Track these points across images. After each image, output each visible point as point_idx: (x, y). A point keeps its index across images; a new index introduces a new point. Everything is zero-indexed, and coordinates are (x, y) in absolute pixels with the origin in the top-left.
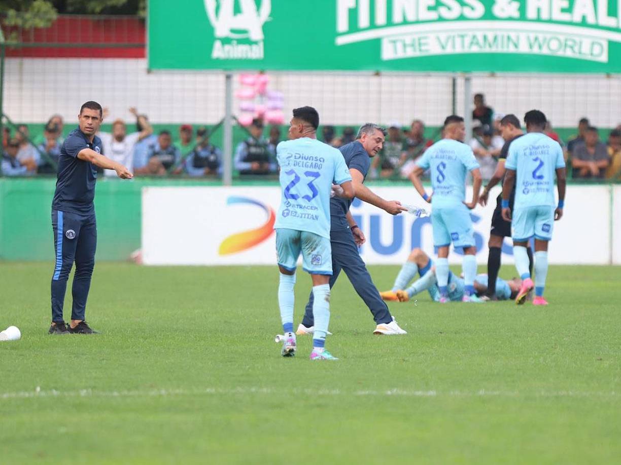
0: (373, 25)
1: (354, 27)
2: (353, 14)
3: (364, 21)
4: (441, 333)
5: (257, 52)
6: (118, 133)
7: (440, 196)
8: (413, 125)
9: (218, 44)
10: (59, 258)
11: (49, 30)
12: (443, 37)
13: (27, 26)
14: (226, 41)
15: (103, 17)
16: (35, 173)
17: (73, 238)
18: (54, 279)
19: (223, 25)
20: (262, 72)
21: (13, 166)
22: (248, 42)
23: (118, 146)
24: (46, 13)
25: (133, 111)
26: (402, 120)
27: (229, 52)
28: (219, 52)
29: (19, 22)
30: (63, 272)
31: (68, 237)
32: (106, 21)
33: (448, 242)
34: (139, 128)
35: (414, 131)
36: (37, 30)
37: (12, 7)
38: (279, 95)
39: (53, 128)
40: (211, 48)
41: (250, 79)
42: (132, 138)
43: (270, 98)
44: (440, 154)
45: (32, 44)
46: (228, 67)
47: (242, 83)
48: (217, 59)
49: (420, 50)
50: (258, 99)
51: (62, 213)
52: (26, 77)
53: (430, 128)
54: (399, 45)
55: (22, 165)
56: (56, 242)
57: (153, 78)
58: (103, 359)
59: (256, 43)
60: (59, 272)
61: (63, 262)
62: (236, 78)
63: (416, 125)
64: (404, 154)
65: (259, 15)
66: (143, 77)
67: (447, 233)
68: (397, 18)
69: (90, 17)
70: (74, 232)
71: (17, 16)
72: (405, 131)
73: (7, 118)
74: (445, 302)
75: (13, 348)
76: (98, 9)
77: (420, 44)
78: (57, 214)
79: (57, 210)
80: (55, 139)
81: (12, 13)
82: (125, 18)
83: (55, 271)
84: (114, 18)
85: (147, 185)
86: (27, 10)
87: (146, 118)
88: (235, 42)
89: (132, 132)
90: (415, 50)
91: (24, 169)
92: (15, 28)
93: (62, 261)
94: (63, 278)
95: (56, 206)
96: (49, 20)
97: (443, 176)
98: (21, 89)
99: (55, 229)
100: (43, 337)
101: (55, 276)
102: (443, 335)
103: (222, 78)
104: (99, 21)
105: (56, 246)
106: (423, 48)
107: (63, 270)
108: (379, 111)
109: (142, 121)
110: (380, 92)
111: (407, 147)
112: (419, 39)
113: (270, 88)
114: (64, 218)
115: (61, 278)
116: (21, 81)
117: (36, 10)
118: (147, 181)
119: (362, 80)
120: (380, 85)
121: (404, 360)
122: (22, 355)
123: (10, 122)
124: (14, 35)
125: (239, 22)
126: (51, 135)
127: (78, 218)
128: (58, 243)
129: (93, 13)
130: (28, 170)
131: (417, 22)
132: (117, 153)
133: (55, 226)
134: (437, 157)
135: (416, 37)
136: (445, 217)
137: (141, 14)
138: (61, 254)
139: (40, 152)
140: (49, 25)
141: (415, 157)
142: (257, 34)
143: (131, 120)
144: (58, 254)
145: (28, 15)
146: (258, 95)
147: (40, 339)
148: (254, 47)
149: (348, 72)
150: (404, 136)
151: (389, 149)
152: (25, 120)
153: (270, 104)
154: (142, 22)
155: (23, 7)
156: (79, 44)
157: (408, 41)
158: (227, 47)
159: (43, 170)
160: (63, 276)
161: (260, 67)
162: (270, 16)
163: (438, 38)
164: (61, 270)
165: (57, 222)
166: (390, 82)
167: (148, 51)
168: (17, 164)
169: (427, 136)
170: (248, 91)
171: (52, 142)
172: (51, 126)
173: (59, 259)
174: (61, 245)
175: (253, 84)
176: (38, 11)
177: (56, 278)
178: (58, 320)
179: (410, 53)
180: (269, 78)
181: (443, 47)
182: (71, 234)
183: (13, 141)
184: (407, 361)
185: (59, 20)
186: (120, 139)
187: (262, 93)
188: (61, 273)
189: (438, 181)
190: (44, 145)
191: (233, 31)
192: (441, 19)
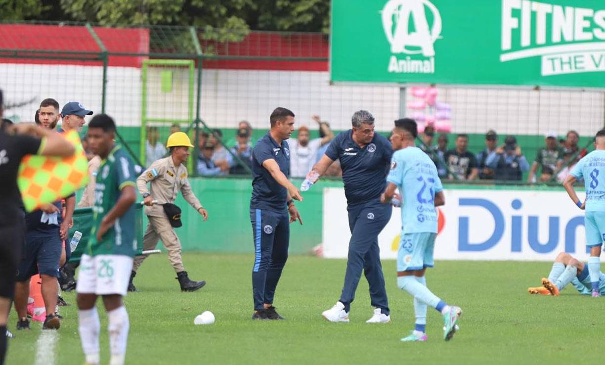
0: (534, 44)
1: (516, 45)
2: (516, 34)
3: (525, 40)
4: (593, 324)
5: (428, 67)
6: (302, 138)
7: (594, 201)
8: (568, 136)
9: (393, 59)
10: (258, 251)
11: (242, 44)
12: (597, 56)
13: (222, 40)
14: (401, 57)
15: (290, 33)
16: (227, 173)
17: (270, 233)
18: (254, 271)
19: (398, 42)
20: (433, 86)
21: (208, 167)
22: (421, 58)
23: (303, 150)
24: (239, 28)
25: (317, 118)
26: (559, 131)
27: (403, 66)
28: (394, 66)
29: (215, 36)
30: (262, 264)
31: (266, 232)
32: (293, 37)
33: (600, 243)
34: (322, 134)
35: (569, 141)
36: (232, 44)
37: (209, 23)
38: (447, 106)
39: (244, 133)
40: (387, 63)
41: (421, 92)
42: (315, 143)
43: (439, 109)
44: (593, 162)
45: (227, 56)
46: (403, 80)
47: (414, 95)
48: (393, 72)
49: (576, 68)
50: (427, 109)
51: (260, 211)
52: (221, 87)
53: (584, 138)
54: (557, 63)
55: (216, 166)
56: (255, 237)
57: (334, 89)
58: (289, 343)
59: (428, 59)
60: (259, 264)
61: (262, 255)
62: (409, 91)
63: (571, 135)
64: (560, 161)
65: (431, 33)
66: (326, 88)
67: (599, 234)
68: (556, 38)
69: (279, 33)
70: (271, 228)
71: (214, 31)
72: (562, 141)
73: (203, 123)
74: (597, 296)
75: (207, 331)
76: (286, 27)
77: (576, 62)
78: (255, 213)
79: (255, 209)
80: (245, 143)
81: (209, 28)
82: (311, 34)
83: (255, 264)
84: (300, 34)
85: (328, 186)
86: (222, 27)
87: (328, 125)
88: (409, 58)
89: (315, 138)
90: (571, 68)
91: (218, 169)
92: (211, 42)
93: (260, 254)
94: (263, 269)
95: (254, 205)
96: (242, 35)
97: (597, 182)
98: (216, 97)
99: (254, 225)
100: (235, 321)
101: (255, 268)
102: (595, 326)
103: (397, 90)
104: (287, 37)
105: (255, 241)
106: (578, 65)
107: (263, 263)
108: (538, 122)
109: (325, 128)
110: (539, 105)
111: (562, 155)
112: (575, 58)
113: (438, 99)
114: (262, 215)
115: (261, 270)
116: (216, 90)
117: (230, 26)
118: (328, 182)
119: (524, 94)
120: (539, 98)
121: (560, 349)
122: (216, 338)
123: (206, 127)
124: (211, 48)
125: (413, 40)
126: (243, 140)
127: (275, 215)
128: (257, 238)
129: (282, 29)
130: (221, 171)
131: (574, 42)
132: (302, 156)
133: (254, 223)
134: (591, 165)
135: (572, 55)
136: (598, 220)
137: (325, 31)
138: (260, 248)
139: (233, 155)
140: (242, 39)
141: (571, 164)
142: (429, 51)
143: (314, 127)
144: (257, 248)
145: (223, 31)
146: (427, 106)
147: (231, 323)
148: (426, 62)
149: (511, 86)
150: (561, 145)
151: (546, 157)
152: (220, 125)
153: (439, 114)
154: (326, 38)
155: (219, 24)
156: (268, 57)
157: (565, 59)
158: (402, 62)
159: (236, 170)
160: (262, 268)
161: (431, 80)
162: (440, 35)
163: (592, 57)
164: (261, 263)
165: (256, 219)
166: (549, 96)
167: (330, 65)
168: (212, 166)
169: (581, 145)
170: (419, 103)
171: (243, 146)
172: (243, 131)
173: (258, 253)
174: (260, 240)
175: (424, 96)
176: (232, 28)
177: (256, 270)
178: (260, 308)
179: (567, 70)
180: (439, 91)
181: (597, 66)
182: (269, 229)
183: (208, 145)
184: (563, 350)
185: (251, 35)
186: (304, 144)
187: (432, 104)
188: (260, 265)
189: (592, 186)
190: (236, 148)
191: (407, 47)
192: (595, 40)
